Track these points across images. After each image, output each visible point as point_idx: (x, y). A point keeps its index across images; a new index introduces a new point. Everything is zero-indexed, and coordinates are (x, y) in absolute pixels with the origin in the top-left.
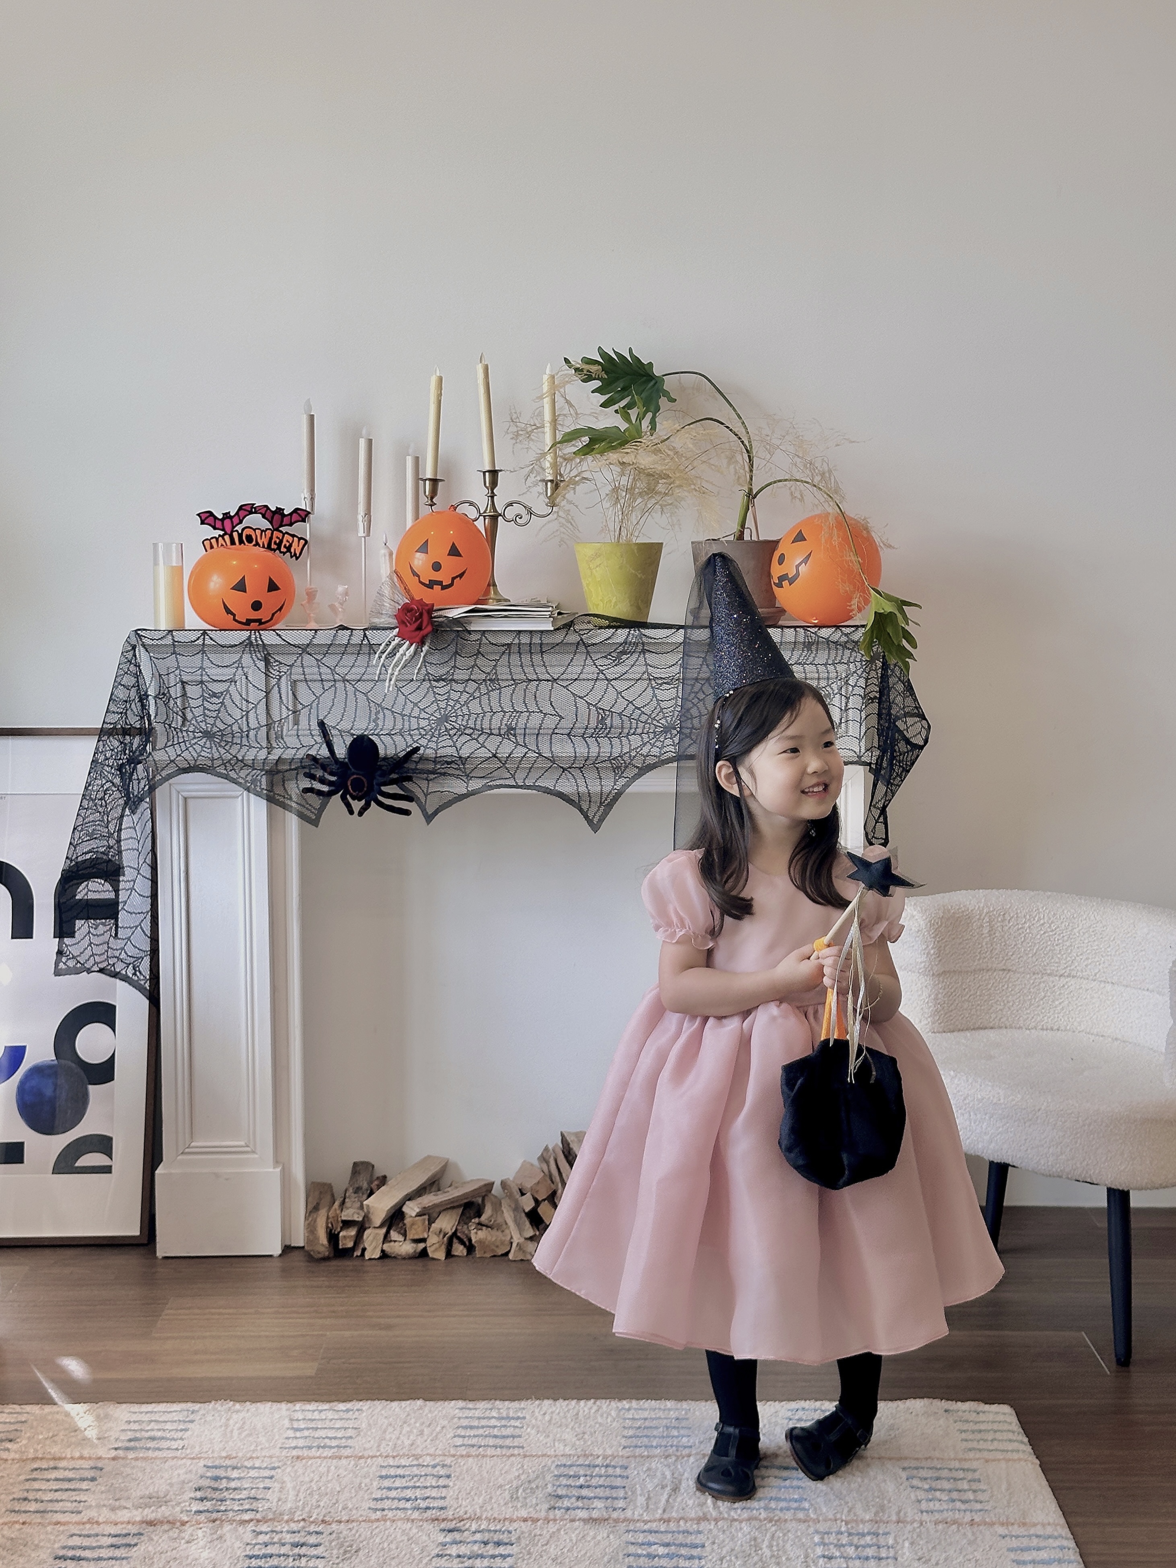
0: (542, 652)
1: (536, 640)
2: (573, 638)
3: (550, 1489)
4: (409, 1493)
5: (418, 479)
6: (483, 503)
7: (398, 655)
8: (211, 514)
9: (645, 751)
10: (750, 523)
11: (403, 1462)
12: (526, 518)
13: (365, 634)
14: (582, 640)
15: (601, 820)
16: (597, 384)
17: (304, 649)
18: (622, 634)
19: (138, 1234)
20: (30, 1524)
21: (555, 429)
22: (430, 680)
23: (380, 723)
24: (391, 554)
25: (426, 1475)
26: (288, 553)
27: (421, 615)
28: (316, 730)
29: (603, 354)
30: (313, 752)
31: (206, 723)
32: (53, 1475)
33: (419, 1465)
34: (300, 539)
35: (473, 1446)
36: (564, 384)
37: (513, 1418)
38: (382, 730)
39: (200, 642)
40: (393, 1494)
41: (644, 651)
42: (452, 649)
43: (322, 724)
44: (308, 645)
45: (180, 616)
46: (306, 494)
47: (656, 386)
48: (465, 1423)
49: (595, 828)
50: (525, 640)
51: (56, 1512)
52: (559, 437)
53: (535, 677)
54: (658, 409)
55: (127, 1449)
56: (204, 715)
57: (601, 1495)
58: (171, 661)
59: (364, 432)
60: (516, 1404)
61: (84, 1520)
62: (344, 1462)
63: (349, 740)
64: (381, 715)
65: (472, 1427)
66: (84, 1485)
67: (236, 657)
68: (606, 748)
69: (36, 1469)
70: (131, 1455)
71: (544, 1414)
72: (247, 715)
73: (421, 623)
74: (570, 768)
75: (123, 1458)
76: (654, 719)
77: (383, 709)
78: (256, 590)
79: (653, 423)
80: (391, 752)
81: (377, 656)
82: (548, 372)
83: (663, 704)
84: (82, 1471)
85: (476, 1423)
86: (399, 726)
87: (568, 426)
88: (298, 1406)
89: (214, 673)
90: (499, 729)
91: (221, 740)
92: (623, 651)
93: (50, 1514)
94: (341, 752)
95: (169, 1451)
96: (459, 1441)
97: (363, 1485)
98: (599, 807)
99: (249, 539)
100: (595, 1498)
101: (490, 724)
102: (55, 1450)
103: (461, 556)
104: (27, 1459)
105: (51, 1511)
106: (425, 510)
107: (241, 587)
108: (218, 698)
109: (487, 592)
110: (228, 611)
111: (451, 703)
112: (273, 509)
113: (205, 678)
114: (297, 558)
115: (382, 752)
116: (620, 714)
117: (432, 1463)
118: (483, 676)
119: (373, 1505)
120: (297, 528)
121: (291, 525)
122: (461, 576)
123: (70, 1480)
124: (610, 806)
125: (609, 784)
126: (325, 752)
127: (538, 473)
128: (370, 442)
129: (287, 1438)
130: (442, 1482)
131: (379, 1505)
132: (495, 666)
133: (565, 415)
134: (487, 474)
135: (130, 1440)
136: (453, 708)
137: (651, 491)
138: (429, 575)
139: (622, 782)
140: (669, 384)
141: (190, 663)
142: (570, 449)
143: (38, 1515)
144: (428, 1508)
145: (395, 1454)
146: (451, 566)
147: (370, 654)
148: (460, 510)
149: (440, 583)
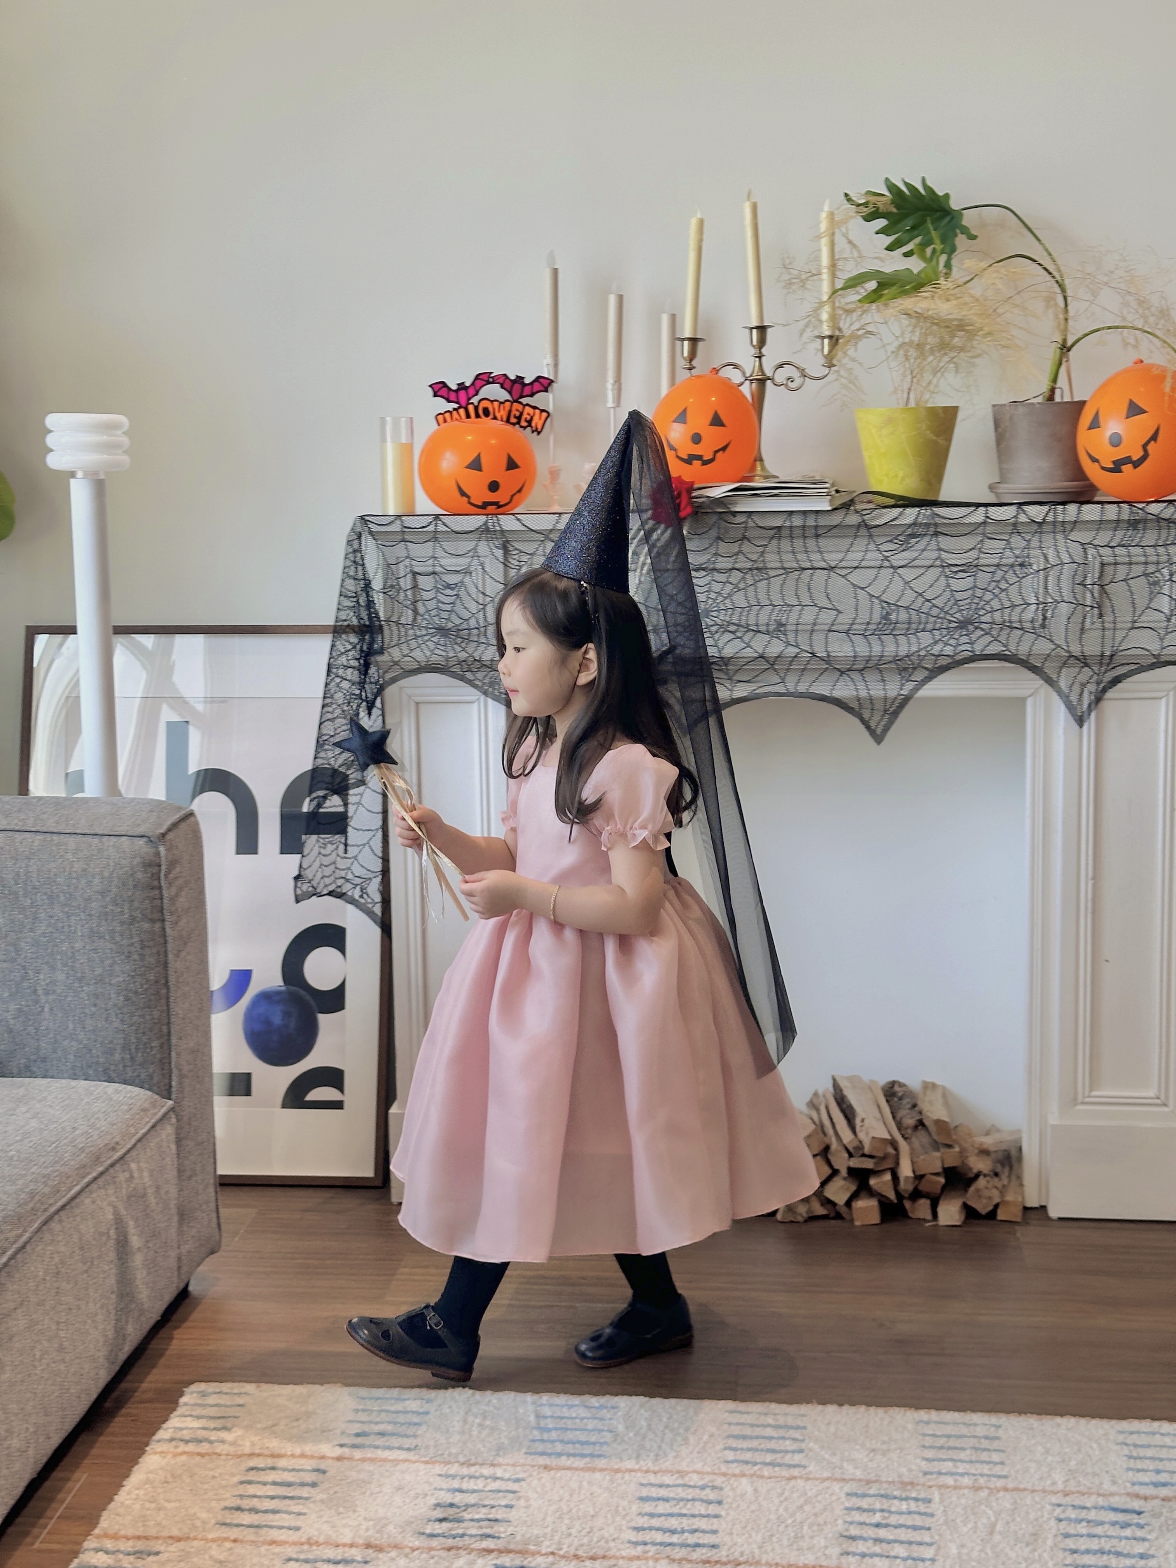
0: (817, 536)
1: (811, 522)
2: (853, 519)
3: (840, 1526)
4: (673, 1523)
5: (675, 339)
6: (749, 365)
8: (443, 384)
9: (936, 649)
10: (1062, 382)
11: (667, 1480)
12: (798, 381)
14: (863, 521)
15: (886, 729)
16: (881, 223)
17: (547, 536)
18: (911, 514)
19: (372, 1175)
20: (242, 1542)
21: (833, 276)
25: (693, 1500)
26: (529, 429)
27: (679, 494)
29: (891, 187)
31: (441, 618)
32: (272, 1476)
33: (684, 1485)
34: (543, 411)
35: (747, 1462)
36: (845, 221)
37: (792, 1428)
39: (432, 528)
40: (656, 1522)
41: (936, 534)
42: (714, 533)
44: (551, 531)
45: (409, 498)
46: (549, 360)
47: (952, 222)
48: (736, 1430)
49: (878, 739)
50: (797, 521)
51: (271, 1527)
52: (839, 284)
53: (808, 565)
54: (953, 250)
55: (354, 1446)
56: (437, 608)
57: (903, 1537)
58: (400, 550)
59: (614, 287)
60: (794, 1409)
61: (303, 1540)
62: (598, 1475)
65: (744, 1437)
66: (305, 1492)
67: (471, 545)
68: (891, 648)
69: (252, 1469)
70: (358, 1454)
71: (829, 1424)
72: (483, 609)
73: (680, 503)
74: (849, 670)
75: (349, 1459)
76: (947, 613)
78: (493, 468)
79: (948, 265)
82: (826, 208)
83: (958, 596)
84: (302, 1474)
85: (748, 1431)
87: (850, 270)
88: (545, 1398)
89: (449, 562)
90: (768, 625)
91: (457, 636)
92: (913, 532)
93: (265, 1530)
95: (399, 1452)
96: (730, 1455)
97: (620, 1508)
98: (883, 715)
99: (486, 412)
100: (896, 1541)
101: (757, 620)
102: (274, 1444)
103: (723, 425)
104: (243, 1455)
105: (266, 1526)
106: (683, 375)
107: (476, 465)
108: (453, 589)
109: (753, 468)
110: (463, 493)
111: (713, 595)
112: (513, 378)
113: (438, 569)
114: (539, 433)
116: (907, 608)
117: (700, 1483)
118: (749, 565)
119: (633, 1536)
120: (538, 400)
121: (532, 395)
122: (724, 449)
123: (289, 1485)
124: (895, 714)
125: (893, 688)
127: (815, 327)
128: (620, 298)
129: (534, 1441)
130: (712, 1509)
131: (640, 1537)
132: (763, 553)
133: (845, 259)
134: (754, 331)
135: (358, 1435)
136: (714, 600)
137: (943, 346)
138: (688, 448)
139: (910, 686)
140: (969, 219)
141: (421, 552)
142: (853, 297)
143: (252, 1530)
144: (698, 1545)
145: (656, 1468)
146: (712, 438)
148: (723, 373)
149: (699, 457)
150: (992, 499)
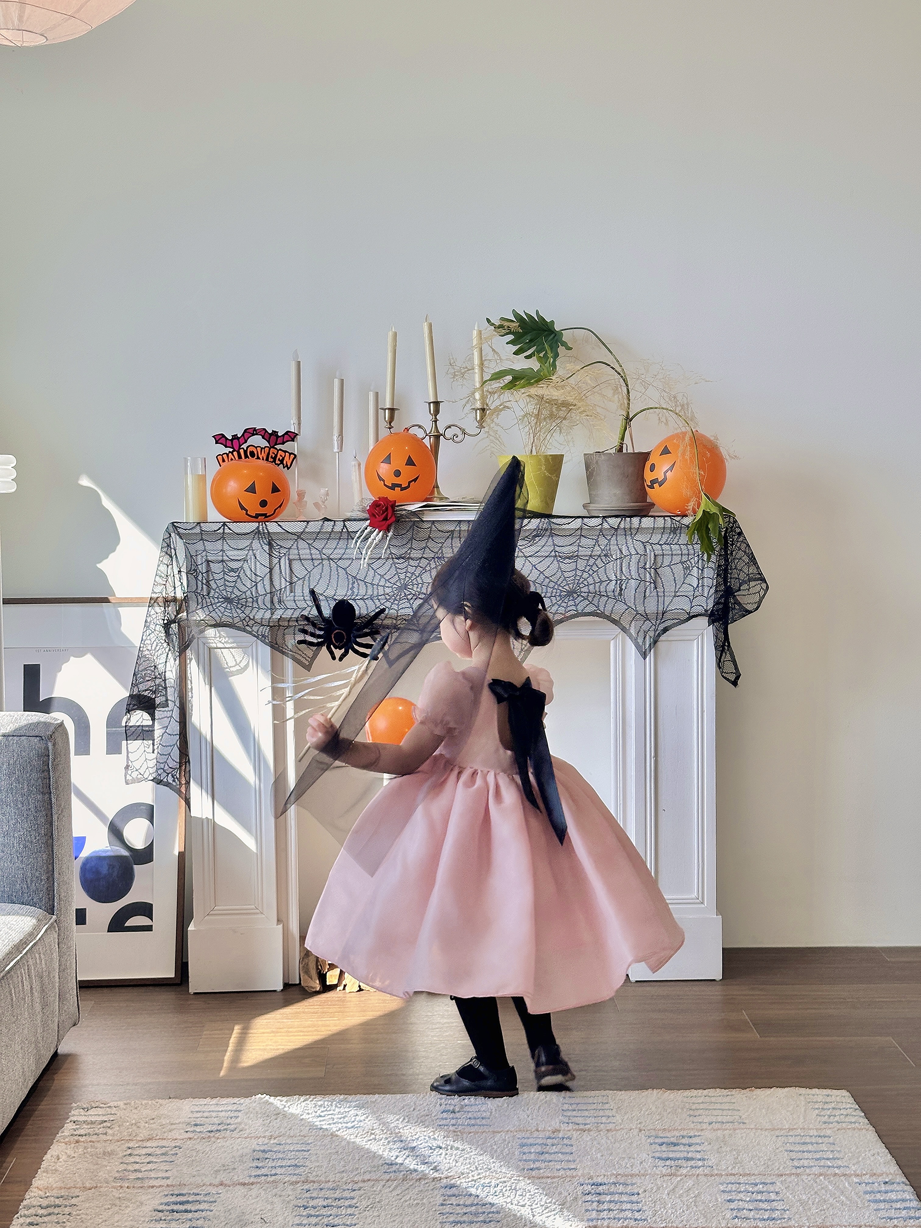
5: (379, 409)
6: (428, 426)
7: (370, 540)
10: (627, 440)
12: (461, 437)
13: (345, 524)
16: (511, 337)
17: (299, 536)
18: (535, 523)
19: (174, 976)
20: (133, 1188)
21: (482, 370)
22: (393, 558)
23: (356, 591)
24: (359, 465)
26: (281, 465)
27: (387, 509)
28: (308, 597)
29: (516, 314)
30: (305, 613)
31: (227, 592)
32: (143, 1152)
34: (290, 454)
36: (490, 338)
38: (357, 596)
39: (221, 531)
41: (551, 535)
42: (409, 535)
43: (312, 592)
44: (302, 533)
45: (204, 512)
46: (294, 420)
47: (556, 338)
50: (463, 527)
51: (151, 1179)
52: (487, 377)
54: (556, 355)
55: (196, 1132)
56: (225, 585)
57: (557, 1159)
58: (200, 546)
59: (338, 374)
61: (173, 1184)
63: (333, 604)
64: (356, 585)
66: (169, 1158)
67: (248, 542)
69: (130, 1148)
72: (256, 584)
73: (387, 515)
75: (194, 1139)
76: (559, 585)
77: (357, 580)
78: (263, 492)
79: (554, 366)
80: (364, 612)
81: (354, 541)
82: (476, 328)
83: (566, 575)
84: (165, 1149)
86: (370, 592)
87: (493, 368)
89: (232, 554)
91: (238, 603)
92: (537, 534)
93: (147, 1180)
94: (327, 612)
96: (443, 1122)
97: (376, 1154)
99: (252, 454)
100: (552, 1161)
103: (415, 465)
104: (122, 1140)
105: (148, 1178)
106: (384, 432)
107: (252, 489)
108: (235, 572)
109: (432, 493)
110: (242, 508)
111: (409, 575)
112: (270, 432)
113: (225, 558)
114: (288, 468)
115: (357, 612)
118: (432, 555)
119: (387, 1168)
120: (288, 446)
121: (283, 443)
122: (415, 480)
123: (157, 1155)
126: (315, 612)
127: (472, 403)
128: (342, 381)
131: (391, 1169)
132: (441, 547)
133: (489, 360)
134: (432, 404)
135: (197, 1125)
136: (410, 578)
137: (552, 416)
138: (391, 480)
140: (566, 337)
141: (213, 548)
142: (496, 385)
143: (138, 1181)
146: (408, 473)
147: (348, 539)
148: (411, 431)
149: (399, 486)
150: (584, 513)
